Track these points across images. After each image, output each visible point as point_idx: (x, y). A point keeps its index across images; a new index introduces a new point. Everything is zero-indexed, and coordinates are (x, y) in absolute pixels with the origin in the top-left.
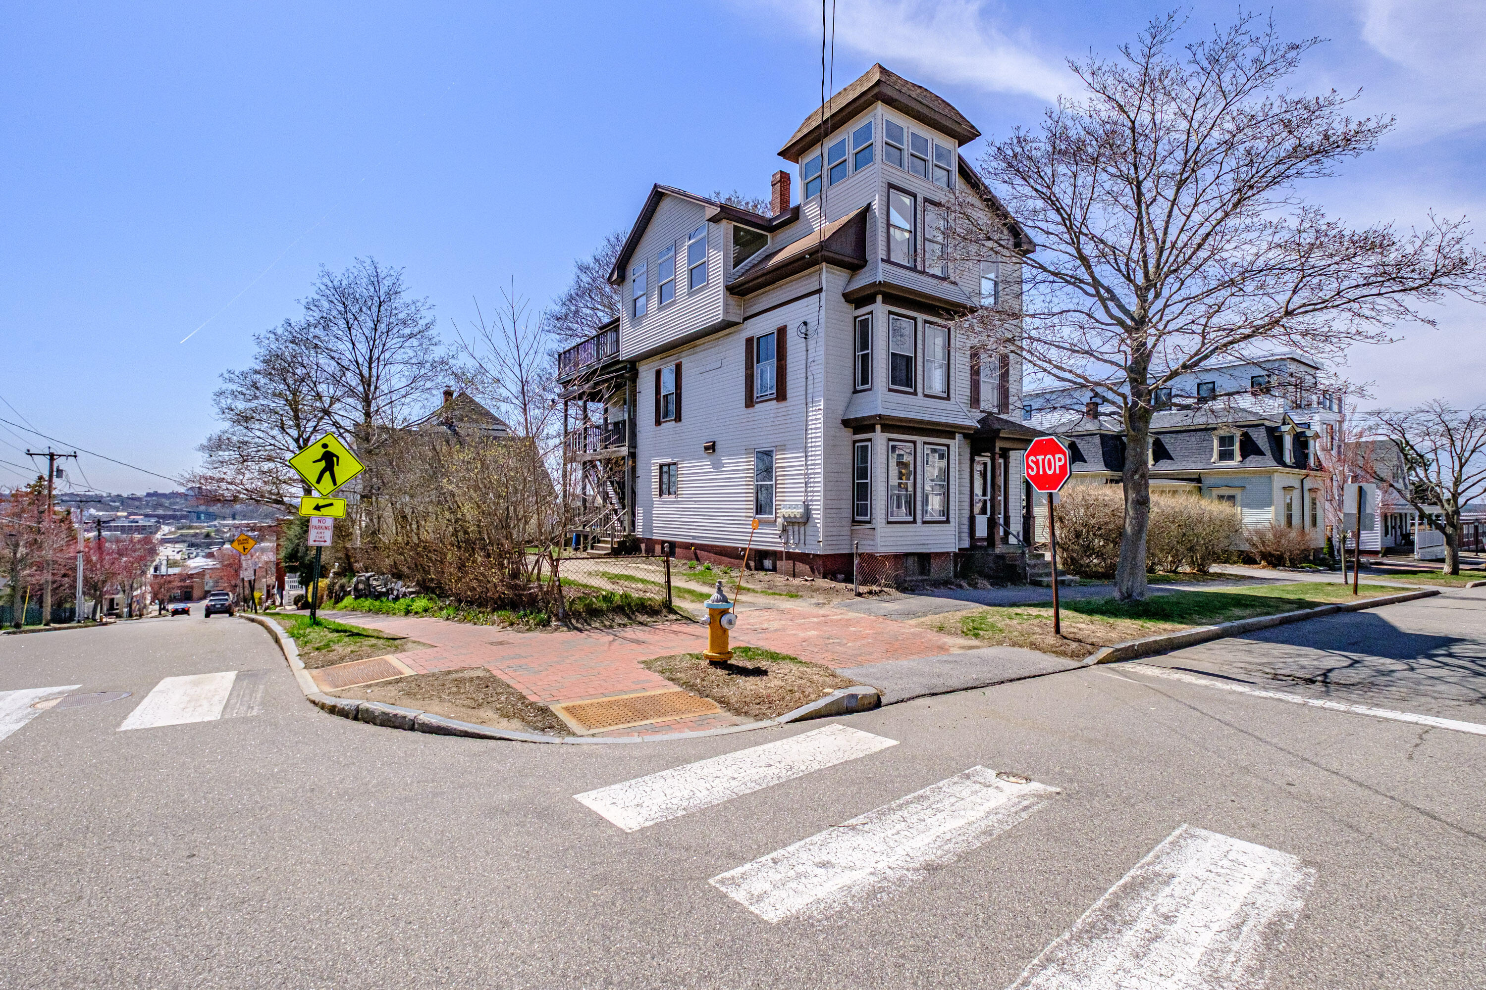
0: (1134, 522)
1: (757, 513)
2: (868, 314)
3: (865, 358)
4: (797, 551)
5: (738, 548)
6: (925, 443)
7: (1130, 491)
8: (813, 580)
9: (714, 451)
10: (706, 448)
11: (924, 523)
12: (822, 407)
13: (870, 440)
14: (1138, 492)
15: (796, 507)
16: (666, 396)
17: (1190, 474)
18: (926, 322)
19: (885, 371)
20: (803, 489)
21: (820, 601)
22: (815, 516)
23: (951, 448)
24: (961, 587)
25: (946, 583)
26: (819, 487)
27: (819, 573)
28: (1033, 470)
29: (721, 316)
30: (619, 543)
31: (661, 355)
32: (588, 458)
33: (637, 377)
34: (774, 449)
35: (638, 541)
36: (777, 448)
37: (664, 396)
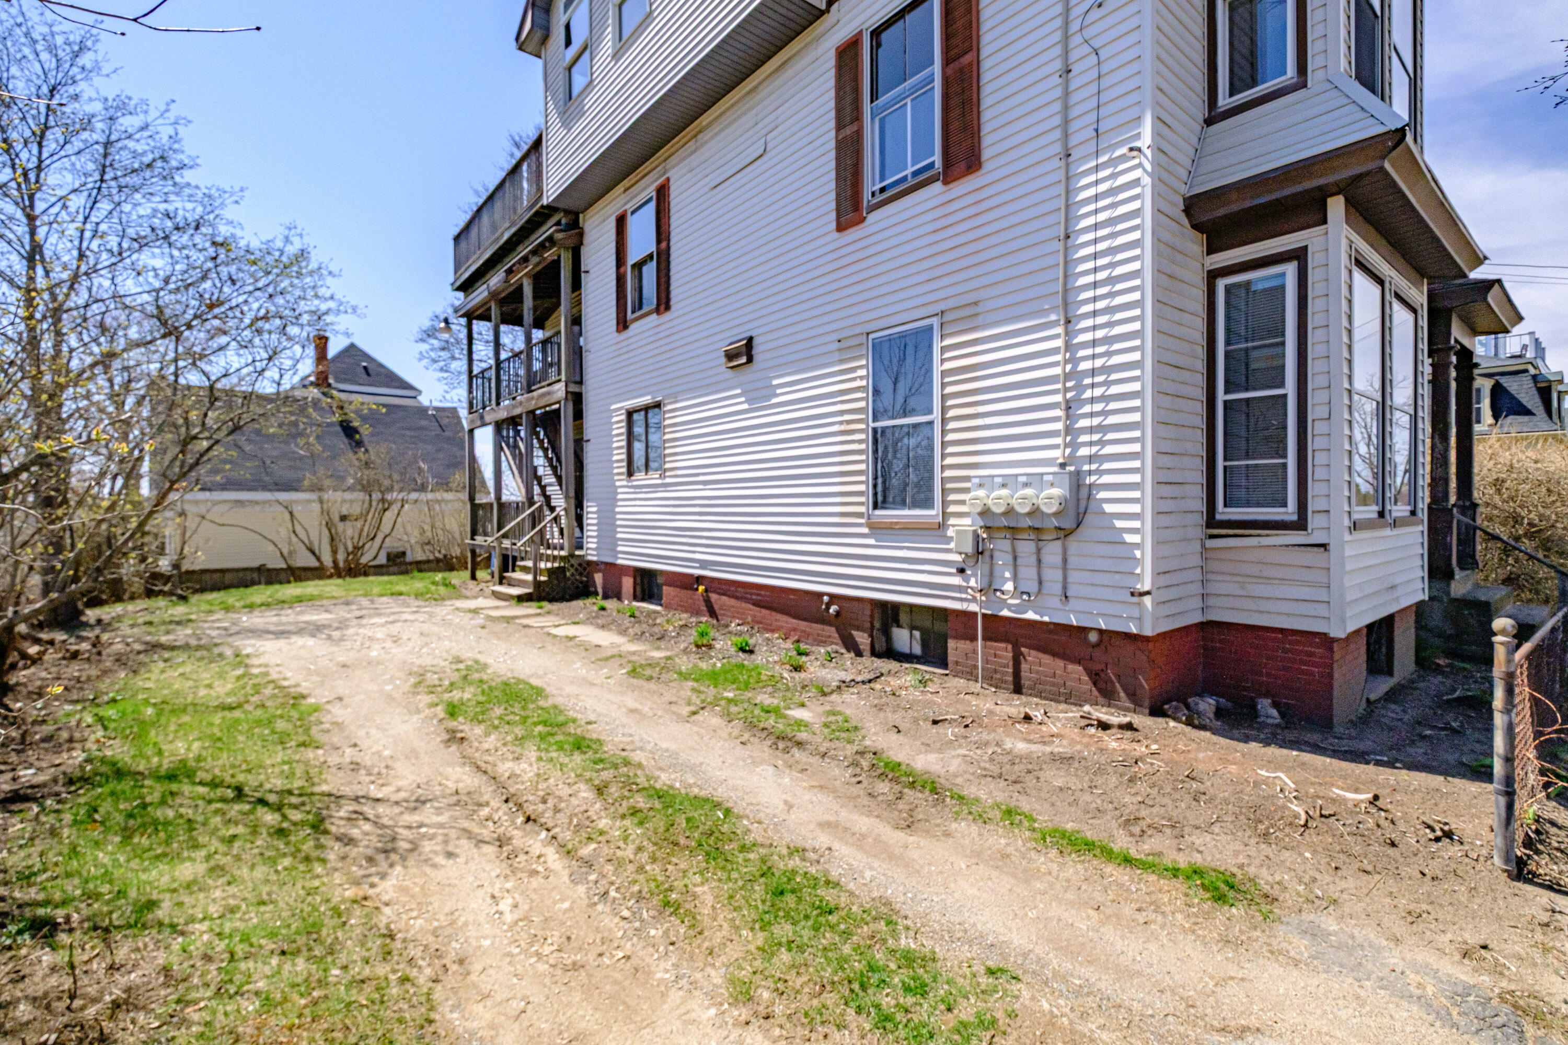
1: (875, 507)
4: (1030, 615)
5: (820, 595)
9: (750, 360)
10: (730, 356)
11: (1395, 524)
12: (1143, 142)
13: (1294, 255)
15: (1033, 480)
16: (638, 266)
20: (1059, 426)
22: (1109, 508)
23: (1420, 320)
26: (1132, 412)
30: (550, 572)
31: (626, 183)
32: (503, 415)
33: (581, 243)
34: (935, 321)
35: (587, 567)
36: (947, 318)
37: (633, 266)
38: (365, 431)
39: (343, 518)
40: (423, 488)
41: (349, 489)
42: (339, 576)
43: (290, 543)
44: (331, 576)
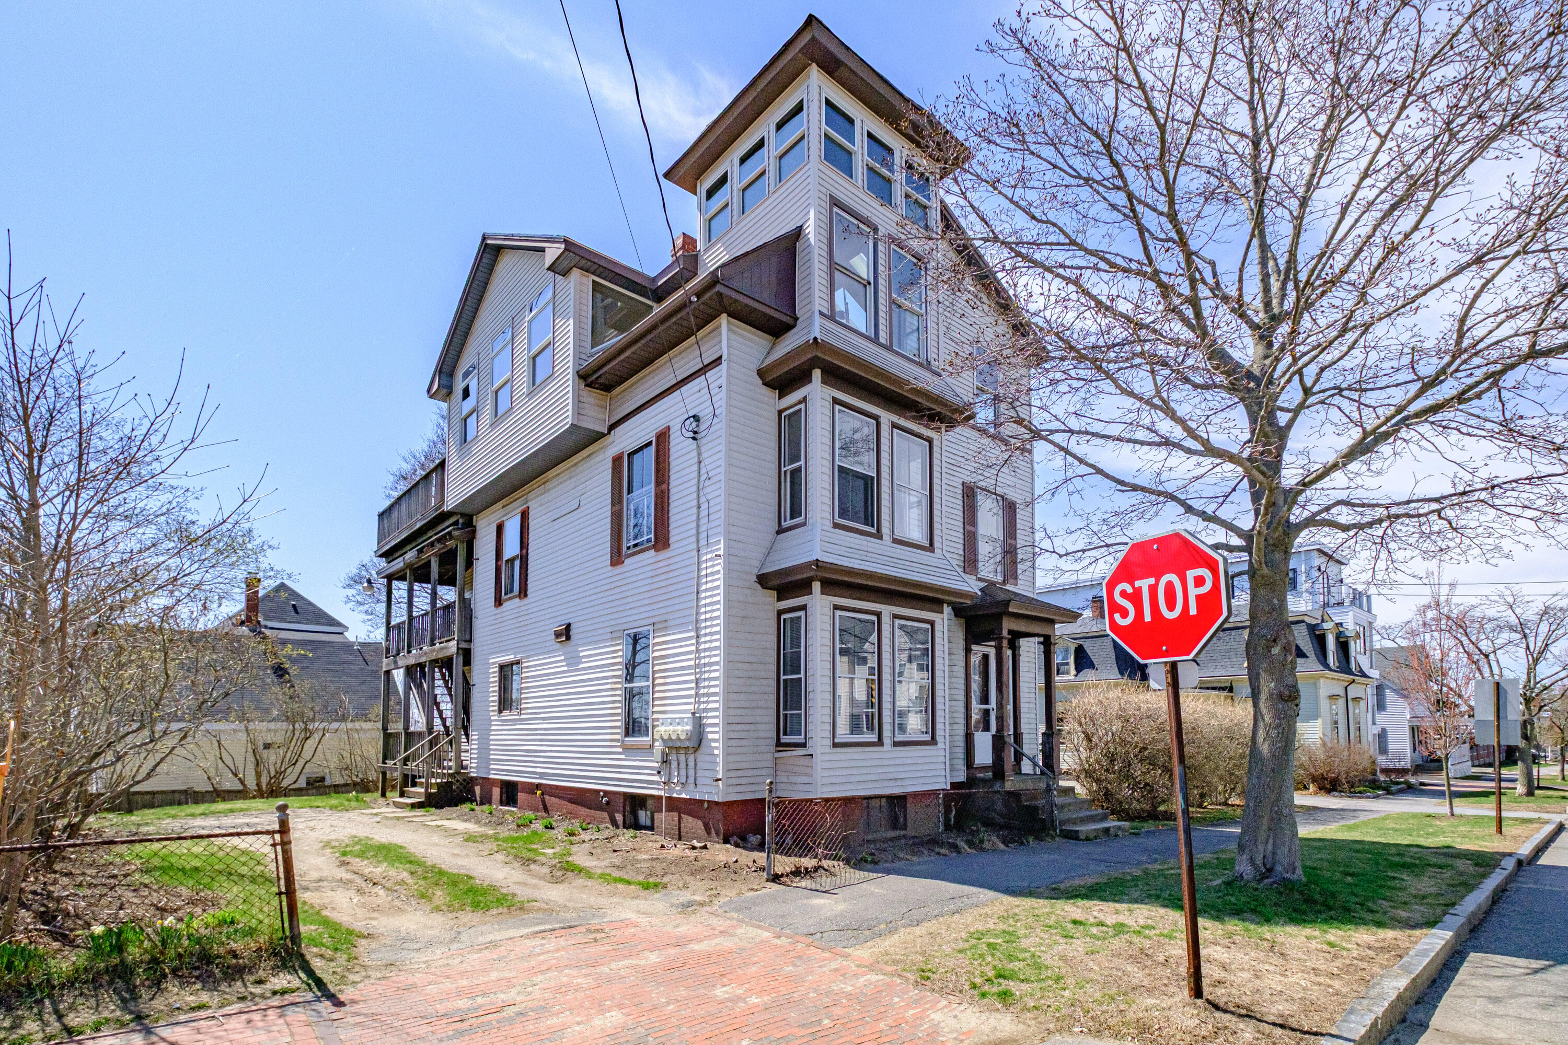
0: (1274, 733)
1: (625, 736)
2: (800, 402)
3: (796, 473)
4: (684, 796)
5: (598, 791)
6: (896, 616)
7: (1263, 677)
8: (705, 847)
9: (568, 638)
10: (558, 635)
11: (896, 744)
12: (721, 552)
13: (803, 608)
14: (1279, 680)
15: (681, 722)
16: (509, 562)
17: (1219, 681)
18: (895, 426)
19: (828, 494)
20: (692, 692)
21: (697, 898)
22: (710, 736)
23: (938, 627)
24: (954, 847)
25: (932, 842)
26: (717, 687)
27: (718, 834)
28: (1125, 614)
29: (570, 420)
30: (439, 785)
31: (504, 502)
32: (411, 661)
33: (474, 537)
34: (650, 628)
35: (470, 782)
36: (656, 627)
37: (507, 561)
38: (293, 670)
39: (267, 746)
40: (343, 719)
41: (273, 720)
42: (262, 797)
43: (217, 769)
44: (254, 797)
